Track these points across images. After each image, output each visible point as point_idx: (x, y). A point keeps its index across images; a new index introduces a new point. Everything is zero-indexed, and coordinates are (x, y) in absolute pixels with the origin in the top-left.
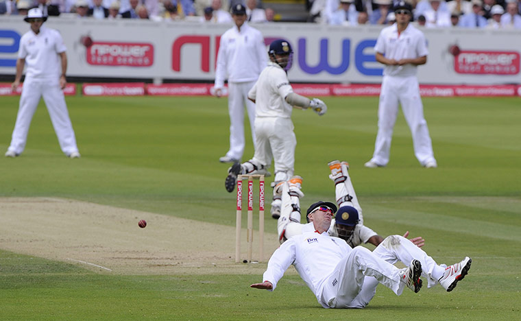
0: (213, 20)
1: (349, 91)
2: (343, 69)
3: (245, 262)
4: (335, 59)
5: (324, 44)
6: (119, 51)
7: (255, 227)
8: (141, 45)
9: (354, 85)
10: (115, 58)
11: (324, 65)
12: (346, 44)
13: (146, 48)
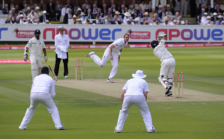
0: (168, 24)
1: (210, 45)
2: (208, 38)
3: (177, 97)
4: (205, 35)
5: (202, 31)
6: (140, 34)
7: (180, 87)
8: (146, 32)
9: (211, 43)
10: (139, 36)
11: (202, 37)
12: (209, 30)
13: (148, 33)
